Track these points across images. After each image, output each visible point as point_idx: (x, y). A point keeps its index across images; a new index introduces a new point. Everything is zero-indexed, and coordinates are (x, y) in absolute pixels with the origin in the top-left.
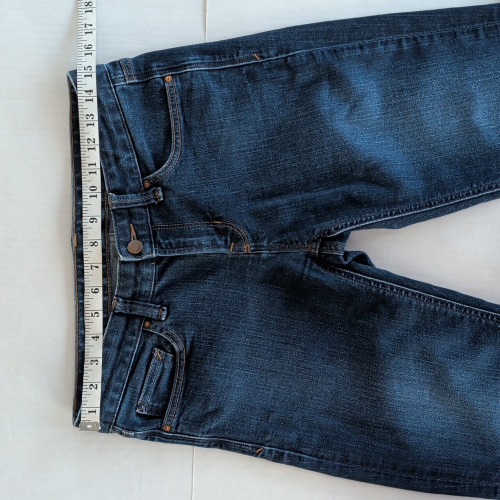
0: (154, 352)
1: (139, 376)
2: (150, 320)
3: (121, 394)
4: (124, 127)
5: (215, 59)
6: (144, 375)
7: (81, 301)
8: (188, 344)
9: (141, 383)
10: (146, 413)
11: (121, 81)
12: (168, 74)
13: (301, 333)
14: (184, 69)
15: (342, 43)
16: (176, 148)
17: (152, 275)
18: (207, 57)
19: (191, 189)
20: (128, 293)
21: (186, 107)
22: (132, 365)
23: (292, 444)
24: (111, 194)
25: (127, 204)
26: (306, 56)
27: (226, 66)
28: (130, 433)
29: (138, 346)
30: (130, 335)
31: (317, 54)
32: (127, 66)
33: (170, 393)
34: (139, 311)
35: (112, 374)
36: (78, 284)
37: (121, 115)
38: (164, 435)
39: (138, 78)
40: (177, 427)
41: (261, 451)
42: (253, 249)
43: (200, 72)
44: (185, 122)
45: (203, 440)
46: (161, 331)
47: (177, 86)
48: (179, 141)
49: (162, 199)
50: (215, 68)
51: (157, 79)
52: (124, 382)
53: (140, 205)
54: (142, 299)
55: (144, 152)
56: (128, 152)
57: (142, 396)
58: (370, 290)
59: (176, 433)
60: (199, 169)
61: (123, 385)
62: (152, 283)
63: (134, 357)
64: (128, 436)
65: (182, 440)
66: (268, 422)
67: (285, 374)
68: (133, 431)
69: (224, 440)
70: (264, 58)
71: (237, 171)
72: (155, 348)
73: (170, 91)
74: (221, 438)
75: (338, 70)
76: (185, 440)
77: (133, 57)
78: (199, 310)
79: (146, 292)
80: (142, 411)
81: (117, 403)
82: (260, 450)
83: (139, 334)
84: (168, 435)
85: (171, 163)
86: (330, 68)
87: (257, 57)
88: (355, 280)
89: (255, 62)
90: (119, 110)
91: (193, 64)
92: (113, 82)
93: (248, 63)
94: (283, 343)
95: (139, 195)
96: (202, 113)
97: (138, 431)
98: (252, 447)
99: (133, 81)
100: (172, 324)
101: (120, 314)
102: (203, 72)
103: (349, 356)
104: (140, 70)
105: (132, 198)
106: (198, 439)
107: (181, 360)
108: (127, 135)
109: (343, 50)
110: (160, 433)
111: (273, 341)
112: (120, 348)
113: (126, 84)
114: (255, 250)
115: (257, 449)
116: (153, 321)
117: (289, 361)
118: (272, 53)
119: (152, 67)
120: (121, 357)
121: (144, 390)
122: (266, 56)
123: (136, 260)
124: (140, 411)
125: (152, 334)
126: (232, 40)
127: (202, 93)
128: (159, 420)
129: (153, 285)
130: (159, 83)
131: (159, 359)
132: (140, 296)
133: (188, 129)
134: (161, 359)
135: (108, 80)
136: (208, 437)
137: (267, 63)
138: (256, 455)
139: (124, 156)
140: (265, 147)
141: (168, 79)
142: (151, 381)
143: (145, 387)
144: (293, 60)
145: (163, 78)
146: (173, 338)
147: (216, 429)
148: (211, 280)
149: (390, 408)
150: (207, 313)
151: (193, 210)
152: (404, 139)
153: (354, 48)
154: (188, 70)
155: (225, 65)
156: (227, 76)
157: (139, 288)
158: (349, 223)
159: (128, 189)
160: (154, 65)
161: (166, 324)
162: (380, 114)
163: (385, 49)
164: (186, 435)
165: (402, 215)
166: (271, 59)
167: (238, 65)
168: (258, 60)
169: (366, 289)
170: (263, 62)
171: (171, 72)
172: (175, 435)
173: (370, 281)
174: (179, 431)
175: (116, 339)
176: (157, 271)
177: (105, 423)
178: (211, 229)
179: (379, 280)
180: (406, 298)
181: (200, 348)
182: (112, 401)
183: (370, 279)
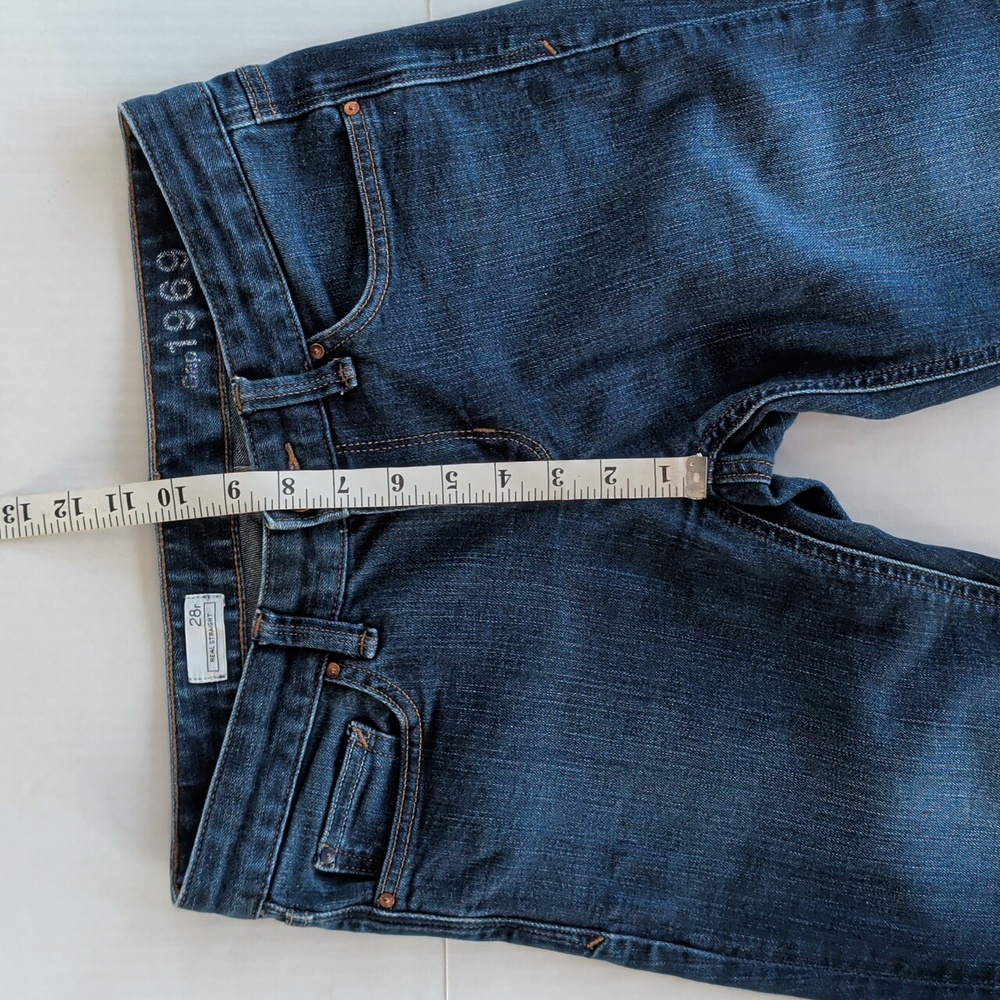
0: (351, 730)
1: (319, 785)
2: (340, 658)
3: (279, 830)
4: (257, 223)
5: (454, 58)
6: (330, 784)
7: (178, 625)
8: (428, 708)
9: (324, 802)
10: (337, 870)
11: (243, 119)
12: (349, 97)
13: (679, 673)
14: (386, 84)
15: (741, 9)
16: (378, 265)
17: (342, 558)
18: (435, 53)
19: (420, 357)
20: (290, 601)
21: (396, 171)
22: (303, 762)
23: (667, 925)
24: (237, 378)
25: (276, 399)
26: (662, 39)
27: (481, 73)
28: (303, 918)
29: (315, 718)
30: (295, 693)
31: (688, 34)
32: (257, 85)
33: (389, 822)
34: (315, 639)
35: (257, 785)
36: (169, 585)
37: (247, 197)
38: (380, 916)
39: (280, 110)
40: (408, 898)
41: (600, 943)
43: (422, 89)
44: (394, 205)
45: (470, 923)
46: (367, 683)
47: (372, 123)
48: (385, 249)
49: (355, 384)
50: (455, 78)
51: (324, 111)
52: (286, 801)
53: (306, 399)
54: (318, 612)
55: (307, 277)
56: (270, 281)
57: (326, 833)
58: (835, 572)
59: (408, 910)
60: (433, 313)
61: (285, 809)
62: (341, 576)
63: (305, 744)
64: (299, 923)
65: (422, 925)
66: (612, 878)
67: (648, 769)
68: (311, 911)
69: (516, 921)
70: (565, 49)
71: (520, 310)
72: (353, 723)
73: (357, 136)
74: (509, 917)
75: (736, 70)
76: (428, 925)
77: (267, 61)
78: (450, 630)
79: (328, 595)
80: (329, 866)
81: (272, 851)
82: (596, 942)
83: (315, 691)
84: (390, 917)
85: (371, 301)
86: (717, 65)
87: (551, 49)
88: (799, 550)
89: (546, 59)
90: (242, 185)
91: (405, 72)
92: (226, 121)
93: (529, 63)
94: (640, 698)
95: (302, 376)
96: (433, 183)
97: (322, 912)
98: (579, 936)
99: (271, 118)
100: (389, 667)
101: (271, 648)
102: (430, 90)
103: (791, 721)
104: (285, 91)
105: (286, 386)
106: (458, 923)
107: (412, 744)
108: (265, 241)
109: (741, 24)
110: (370, 913)
111: (619, 696)
112: (273, 723)
113: (256, 124)
115: (590, 939)
116: (347, 662)
117: (656, 739)
118: (583, 36)
119: (312, 84)
120: (277, 746)
121: (331, 817)
122: (570, 44)
123: (305, 526)
124: (324, 865)
125: (346, 689)
126: (491, 12)
127: (429, 138)
128: (368, 884)
129: (344, 580)
130: (330, 120)
131: (363, 747)
132: (315, 603)
133: (403, 220)
134: (367, 746)
135: (215, 118)
136: (479, 918)
137: (573, 60)
138: (590, 953)
139: (262, 289)
140: (579, 252)
141: (351, 109)
142: (345, 797)
143: (332, 811)
144: (632, 50)
145: (339, 107)
146: (394, 698)
147: (498, 898)
148: (473, 561)
149: (885, 836)
150: (468, 637)
151: (427, 406)
152: (888, 222)
153: (768, 19)
154: (395, 86)
155: (477, 70)
156: (483, 94)
157: (312, 589)
159: (275, 366)
160: (317, 78)
161: (377, 667)
162: (831, 168)
163: (838, 19)
164: (430, 914)
165: (889, 387)
166: (581, 50)
167: (508, 67)
168: (552, 55)
169: (824, 570)
170: (564, 58)
171: (357, 92)
172: (405, 915)
173: (834, 553)
174: (414, 906)
175: (263, 705)
176: (352, 547)
177: (247, 896)
178: (470, 446)
179: (855, 552)
180: (915, 588)
181: (456, 716)
182: (261, 846)
183: (833, 547)
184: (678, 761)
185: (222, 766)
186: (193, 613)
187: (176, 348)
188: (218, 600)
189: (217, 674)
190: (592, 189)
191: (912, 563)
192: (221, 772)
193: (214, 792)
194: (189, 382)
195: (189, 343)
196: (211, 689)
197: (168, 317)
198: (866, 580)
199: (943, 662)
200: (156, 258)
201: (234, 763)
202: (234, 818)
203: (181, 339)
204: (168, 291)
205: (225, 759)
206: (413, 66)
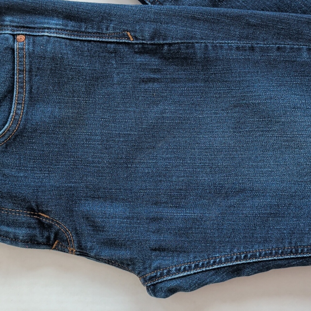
5: (81, 28)
12: (22, 32)
14: (42, 32)
16: (14, 119)
18: (71, 23)
27: (93, 39)
42: (78, 253)
48: (20, 112)
50: (78, 38)
51: (6, 35)
60: (36, 150)
70: (137, 39)
71: (81, 161)
73: (19, 53)
89: (127, 41)
91: (53, 29)
93: (118, 41)
102: (63, 40)
118: (146, 35)
122: (140, 37)
130: (7, 40)
137: (140, 46)
140: (119, 141)
141: (20, 39)
144: (170, 49)
145: (15, 36)
154: (46, 34)
155: (91, 37)
156: (91, 49)
160: (7, 18)
166: (145, 42)
167: (107, 40)
168: (130, 40)
170: (136, 44)
171: (26, 31)
178: (34, 221)
206: (58, 27)
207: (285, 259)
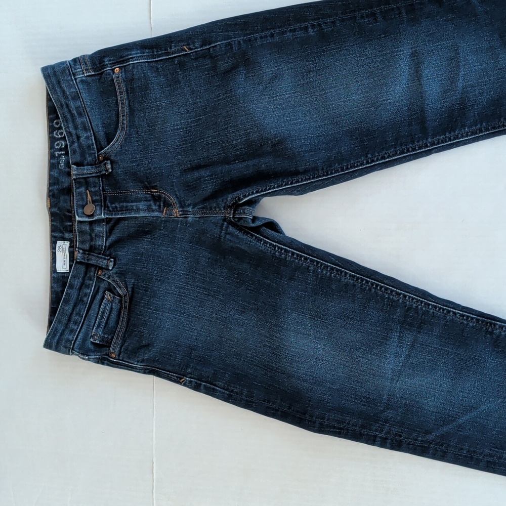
0: (106, 294)
1: (92, 313)
2: (101, 268)
3: (79, 326)
4: (84, 111)
5: (153, 52)
6: (97, 312)
7: (54, 251)
8: (130, 289)
9: (94, 318)
10: (98, 342)
11: (80, 74)
14: (128, 62)
15: (256, 33)
16: (122, 127)
17: (104, 233)
18: (147, 50)
19: (133, 162)
20: (87, 246)
21: (131, 93)
22: (89, 303)
23: (208, 377)
24: (73, 166)
25: (83, 174)
26: (226, 46)
27: (162, 58)
28: (85, 357)
29: (94, 289)
30: (88, 279)
31: (235, 44)
32: (85, 62)
33: (116, 328)
34: (93, 261)
35: (73, 310)
36: (52, 237)
37: (81, 102)
38: (110, 360)
39: (94, 71)
40: (119, 355)
41: (184, 381)
42: (180, 213)
43: (141, 64)
44: (129, 105)
45: (139, 367)
46: (109, 278)
48: (125, 122)
49: (110, 171)
50: (153, 60)
51: (108, 71)
52: (82, 316)
53: (94, 175)
54: (96, 251)
55: (99, 131)
56: (87, 132)
57: (95, 329)
58: (275, 254)
59: (119, 360)
60: (140, 145)
61: (81, 319)
62: (103, 239)
63: (90, 297)
64: (84, 359)
65: (124, 366)
66: (190, 358)
68: (87, 355)
69: (155, 369)
70: (191, 49)
71: (172, 146)
72: (106, 291)
73: (117, 81)
74: (152, 367)
75: (252, 58)
77: (90, 53)
78: (137, 262)
79: (99, 246)
80: (96, 340)
81: (75, 333)
83: (94, 279)
84: (113, 361)
85: (117, 141)
86: (245, 56)
87: (186, 49)
88: (263, 244)
89: (185, 53)
90: (79, 98)
91: (134, 57)
92: (74, 75)
93: (179, 54)
94: (206, 294)
95: (94, 167)
97: (91, 356)
98: (177, 377)
99: (90, 74)
100: (116, 273)
101: (80, 263)
102: (143, 64)
104: (96, 64)
105: (88, 170)
106: (135, 366)
107: (126, 302)
108: (86, 118)
109: (256, 39)
110: (108, 359)
111: (198, 292)
112: (80, 289)
113: (85, 76)
114: (182, 215)
115: (181, 379)
116: (104, 270)
118: (197, 45)
119: (105, 62)
120: (81, 297)
121: (96, 324)
122: (193, 48)
123: (89, 220)
124: (94, 340)
125: (103, 280)
127: (142, 82)
128: (108, 349)
129: (104, 241)
130: (109, 75)
131: (109, 301)
132: (95, 249)
133: (132, 111)
135: (70, 74)
136: (142, 366)
137: (194, 53)
138: (180, 383)
139: (83, 135)
140: (194, 126)
141: (116, 71)
142: (102, 317)
143: (97, 322)
144: (214, 50)
145: (113, 70)
146: (117, 284)
147: (148, 359)
148: (148, 238)
149: (286, 356)
150: (143, 265)
151: (135, 180)
153: (266, 37)
154: (131, 62)
156: (163, 66)
157: (94, 243)
158: (255, 192)
159: (86, 162)
160: (106, 59)
161: (112, 273)
164: (126, 362)
165: (301, 183)
166: (196, 50)
167: (172, 56)
168: (187, 52)
169: (271, 252)
170: (191, 53)
171: (119, 64)
172: (118, 361)
173: (275, 246)
174: (121, 358)
175: (77, 283)
176: (107, 229)
177: (65, 347)
178: (148, 196)
179: (283, 247)
180: (304, 264)
181: (138, 294)
182: (72, 331)
183: (275, 244)
184: (217, 318)
185: (63, 302)
186: (59, 247)
187: (58, 154)
188: (67, 244)
189: (66, 270)
190: (200, 102)
191: (305, 254)
192: (62, 304)
193: (59, 311)
194: (61, 166)
195: (62, 153)
196: (63, 275)
197: (56, 143)
198: (286, 258)
199: (316, 294)
200: (53, 122)
201: (66, 302)
202: (64, 321)
203: (60, 151)
204: (57, 134)
205: (63, 300)
206: (138, 55)
207: (320, 180)
